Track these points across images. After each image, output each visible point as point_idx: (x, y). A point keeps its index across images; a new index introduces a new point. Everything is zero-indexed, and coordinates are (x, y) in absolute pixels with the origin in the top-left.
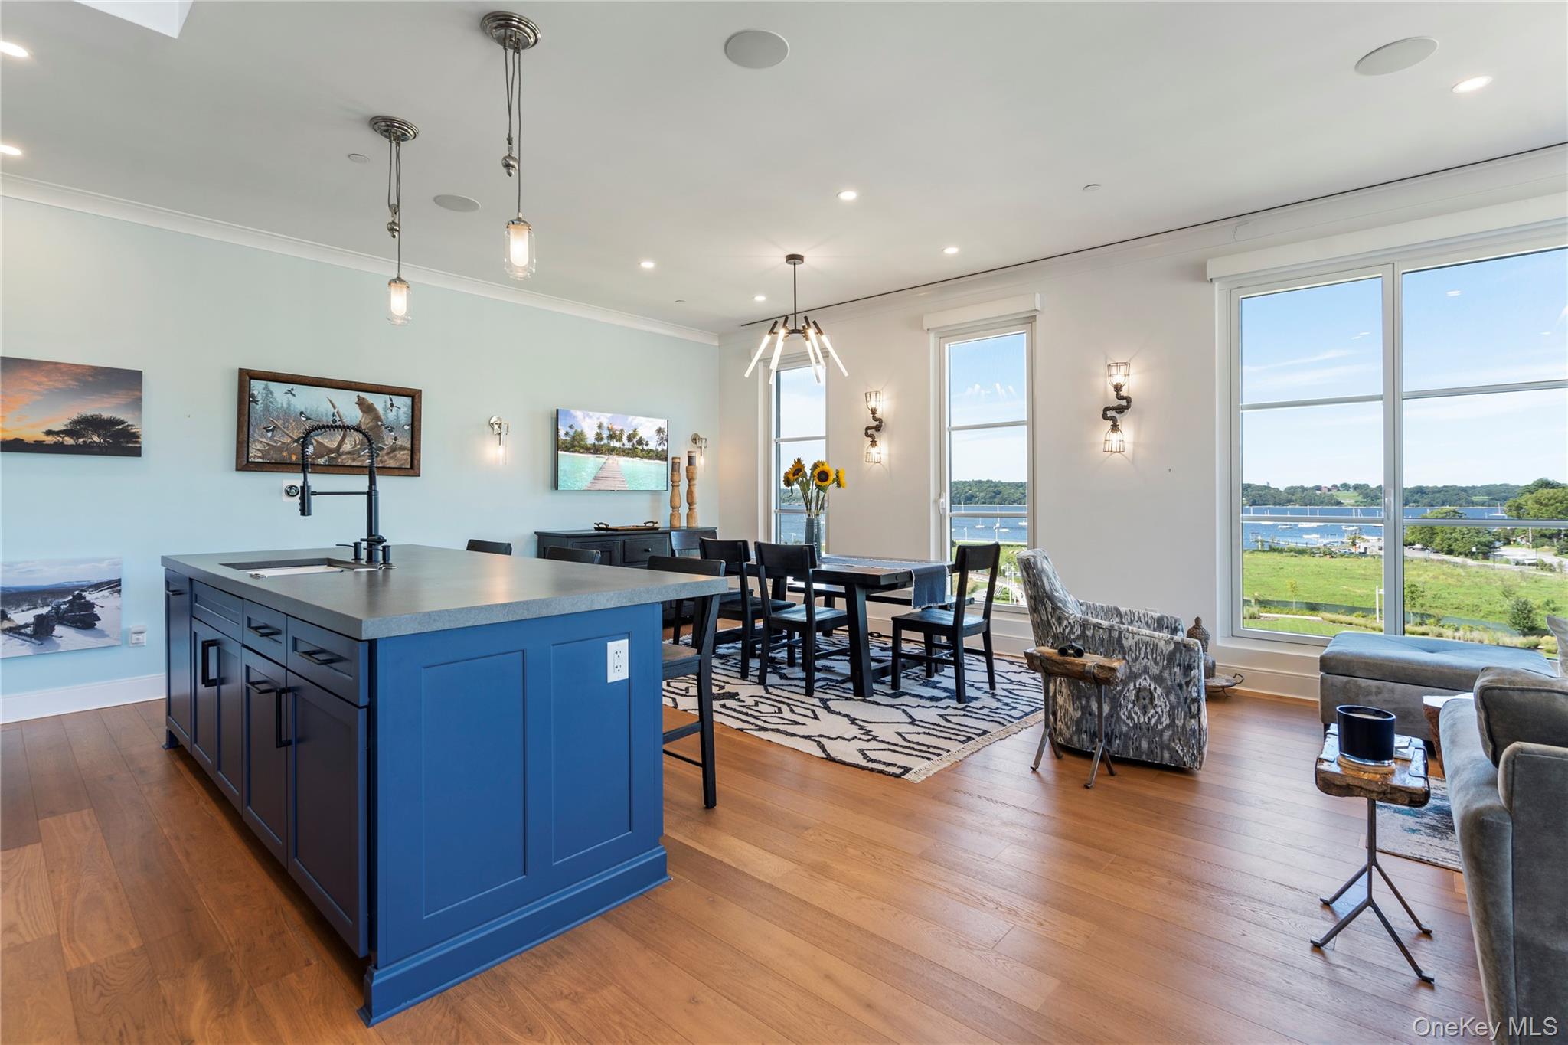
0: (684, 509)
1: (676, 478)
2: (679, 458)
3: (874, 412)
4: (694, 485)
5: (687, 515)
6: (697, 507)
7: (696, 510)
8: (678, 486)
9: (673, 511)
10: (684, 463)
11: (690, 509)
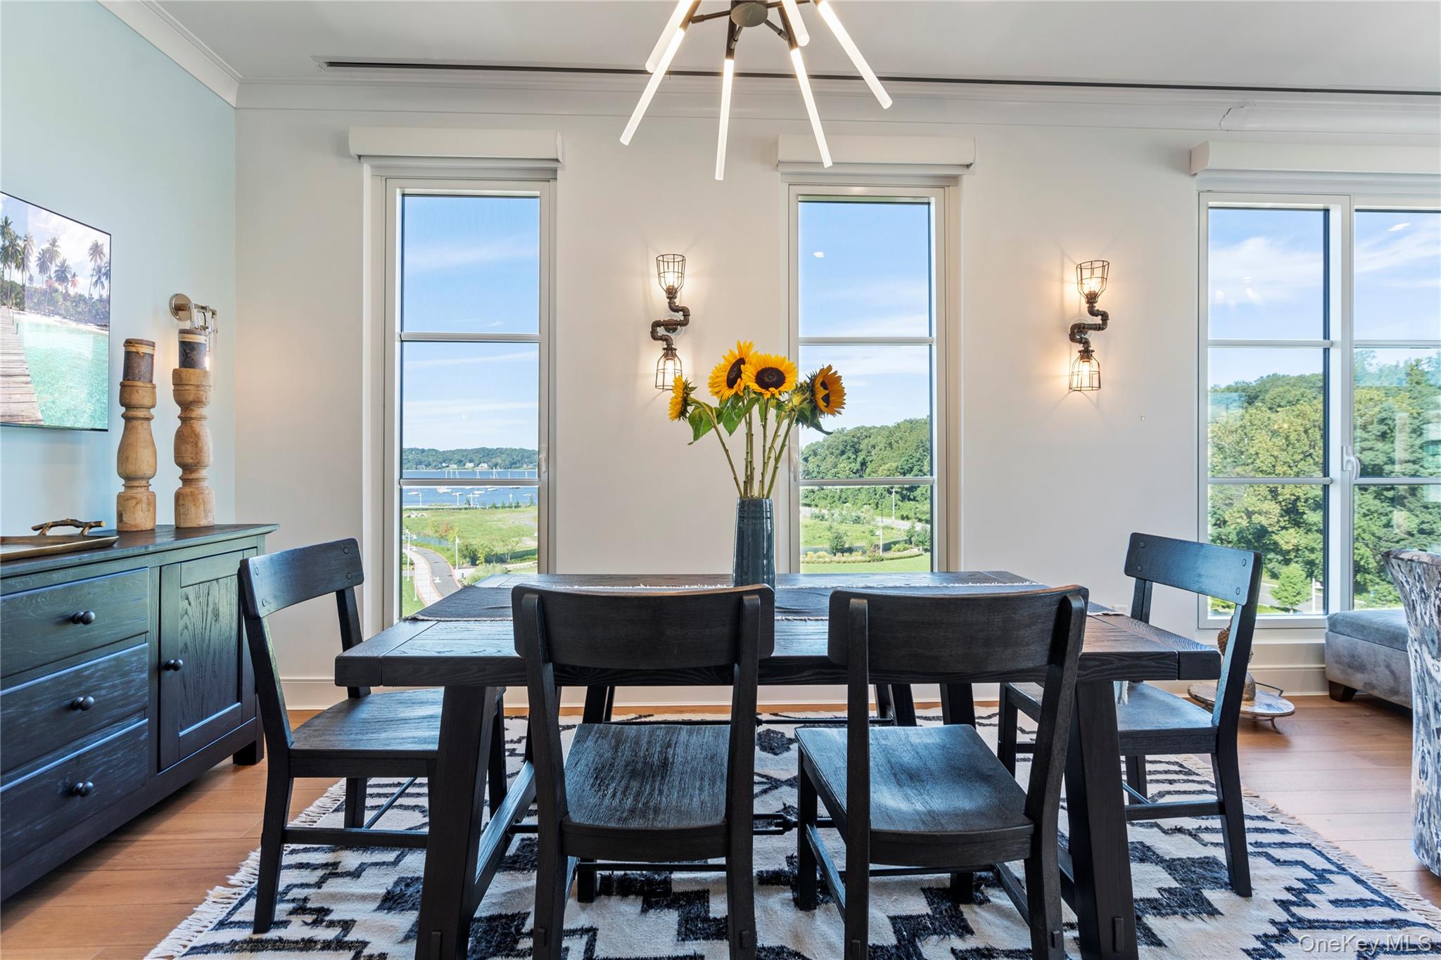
0: (166, 480)
1: (140, 397)
2: (153, 345)
3: (671, 293)
4: (201, 418)
5: (179, 497)
6: (209, 477)
7: (205, 484)
8: (148, 419)
9: (126, 487)
10: (166, 360)
11: (185, 481)
